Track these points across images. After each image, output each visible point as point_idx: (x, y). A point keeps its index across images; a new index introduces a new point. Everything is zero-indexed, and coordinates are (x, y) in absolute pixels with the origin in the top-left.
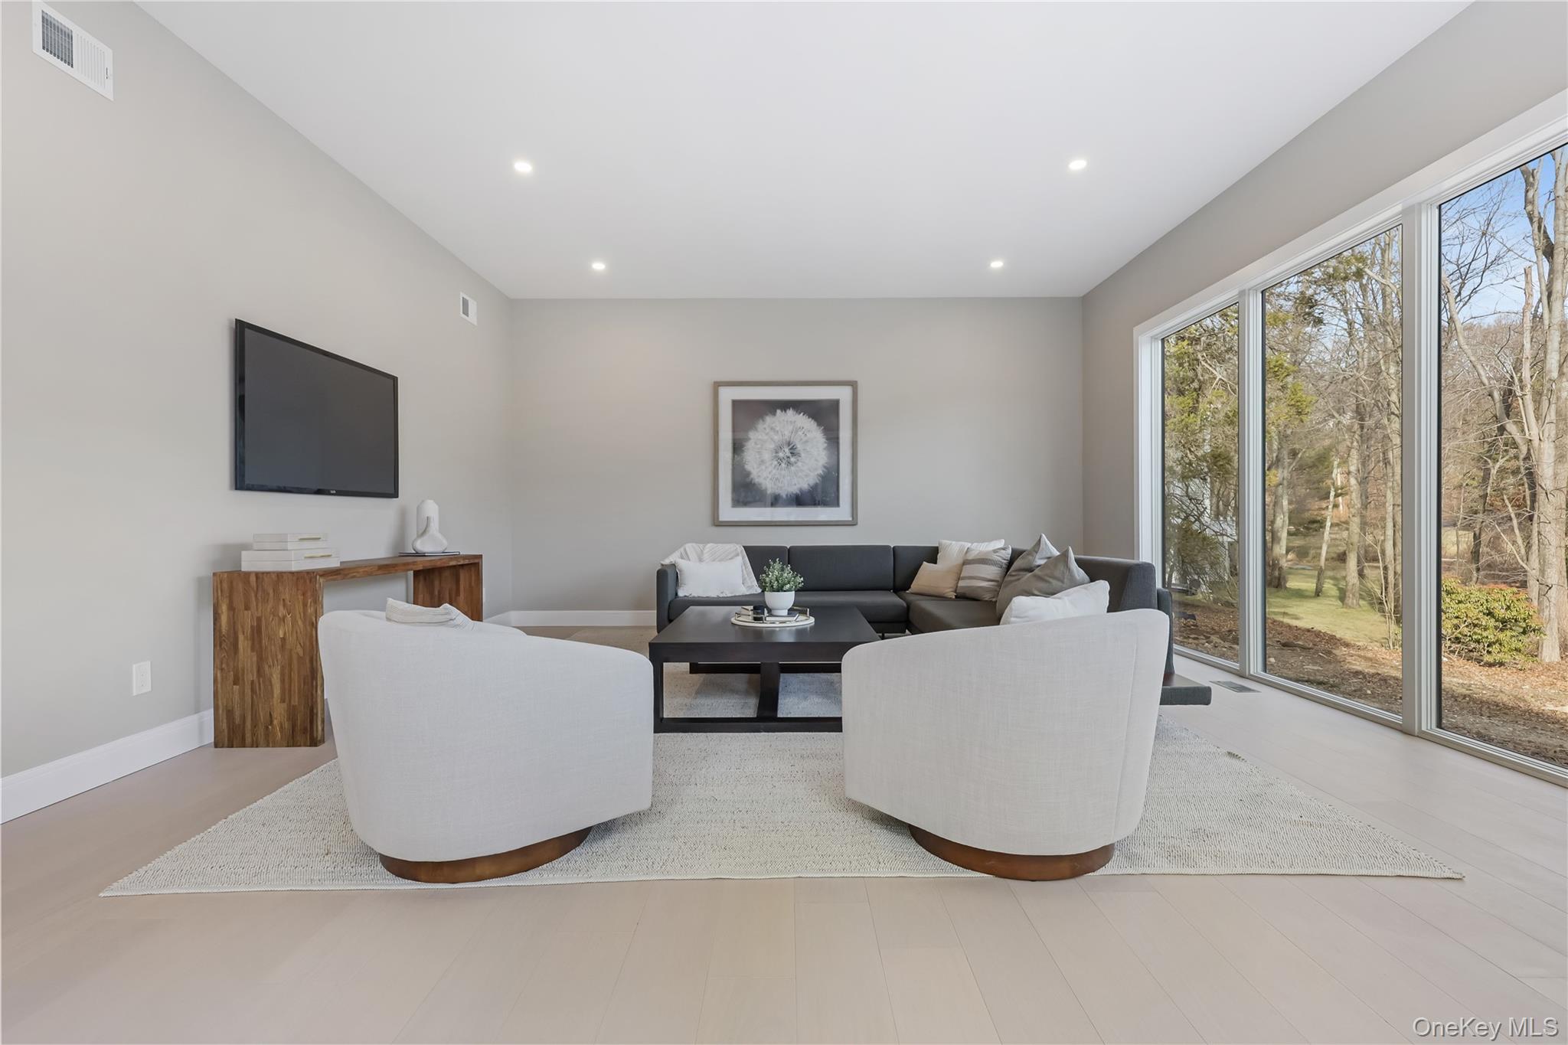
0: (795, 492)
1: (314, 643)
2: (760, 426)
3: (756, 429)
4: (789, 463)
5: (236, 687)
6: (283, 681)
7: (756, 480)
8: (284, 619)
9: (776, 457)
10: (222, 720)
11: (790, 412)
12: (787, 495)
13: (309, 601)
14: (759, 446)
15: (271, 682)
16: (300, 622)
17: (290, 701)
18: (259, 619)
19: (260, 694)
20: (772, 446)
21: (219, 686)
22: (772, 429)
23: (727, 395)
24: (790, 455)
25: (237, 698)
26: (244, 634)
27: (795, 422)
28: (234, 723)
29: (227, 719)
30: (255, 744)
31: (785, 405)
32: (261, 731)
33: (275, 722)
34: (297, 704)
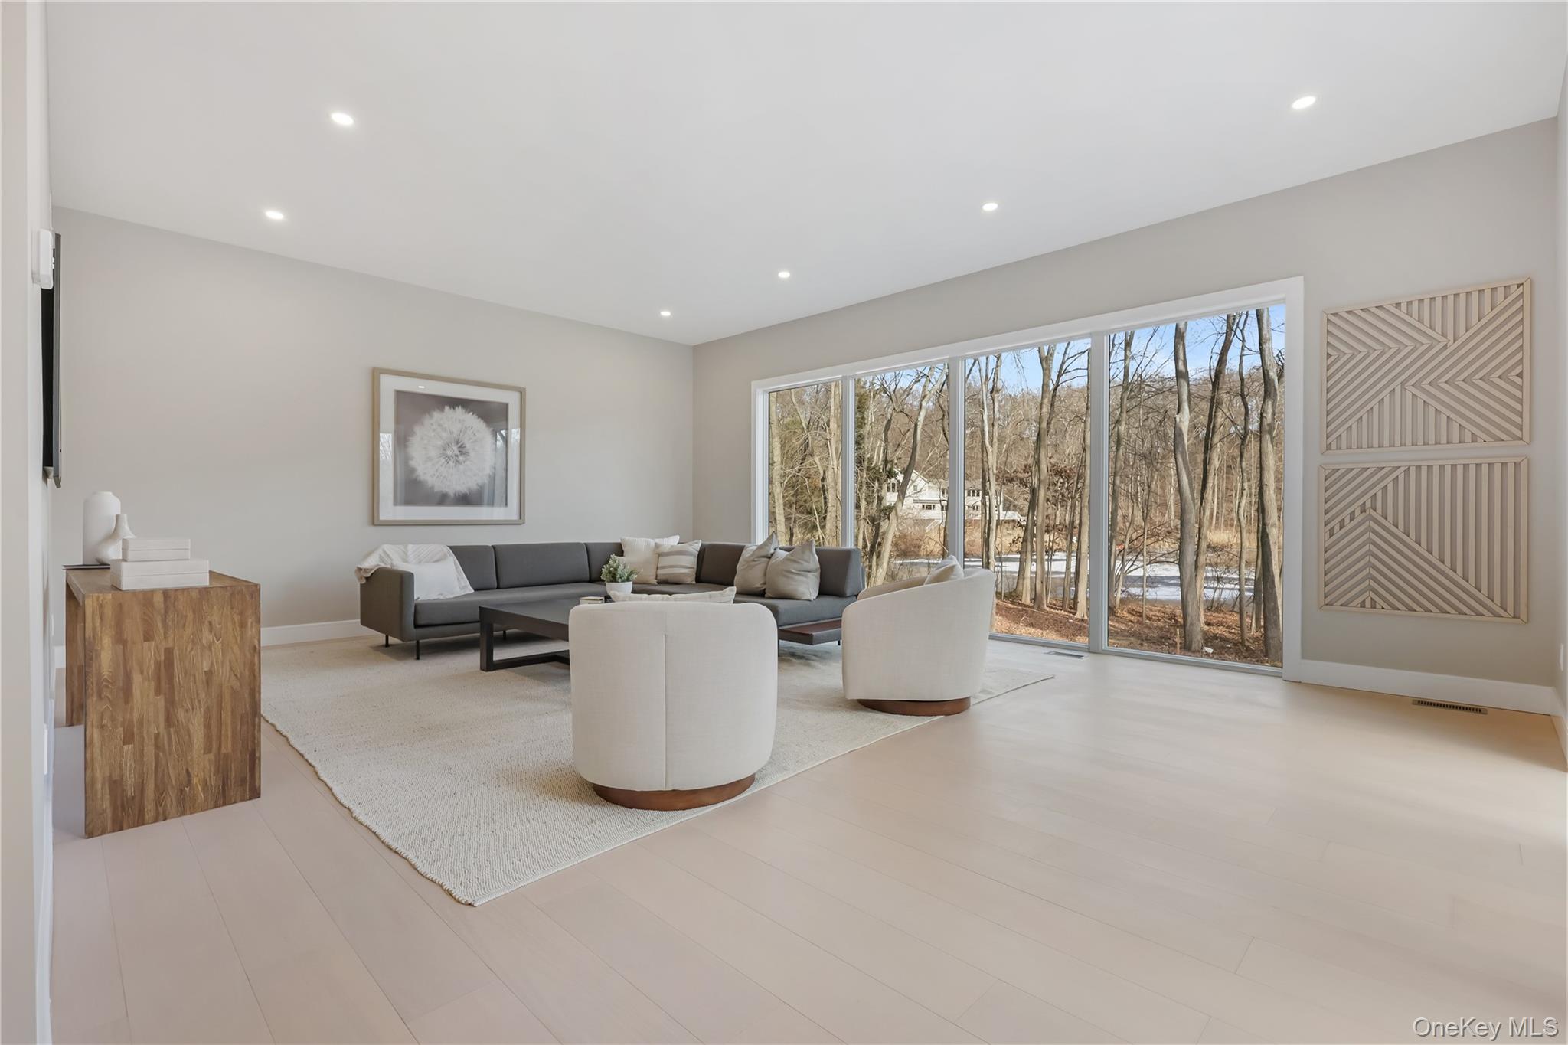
0: (463, 492)
1: (257, 670)
2: (427, 421)
3: (422, 424)
4: (457, 462)
5: (127, 748)
6: (208, 726)
7: (422, 478)
8: (210, 647)
9: (443, 454)
10: (102, 799)
11: (459, 410)
12: (455, 495)
13: (250, 620)
14: (426, 442)
15: (188, 731)
16: (236, 649)
17: (219, 749)
18: (169, 652)
19: (170, 750)
20: (440, 443)
21: (97, 751)
22: (440, 425)
23: (390, 385)
24: (459, 453)
25: (129, 761)
26: (142, 673)
27: (464, 421)
28: (126, 796)
29: (110, 794)
30: (161, 816)
31: (454, 402)
32: (172, 796)
33: (195, 781)
34: (230, 750)
